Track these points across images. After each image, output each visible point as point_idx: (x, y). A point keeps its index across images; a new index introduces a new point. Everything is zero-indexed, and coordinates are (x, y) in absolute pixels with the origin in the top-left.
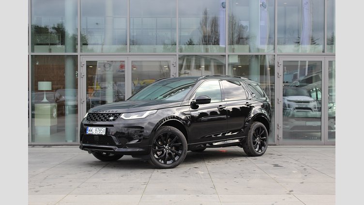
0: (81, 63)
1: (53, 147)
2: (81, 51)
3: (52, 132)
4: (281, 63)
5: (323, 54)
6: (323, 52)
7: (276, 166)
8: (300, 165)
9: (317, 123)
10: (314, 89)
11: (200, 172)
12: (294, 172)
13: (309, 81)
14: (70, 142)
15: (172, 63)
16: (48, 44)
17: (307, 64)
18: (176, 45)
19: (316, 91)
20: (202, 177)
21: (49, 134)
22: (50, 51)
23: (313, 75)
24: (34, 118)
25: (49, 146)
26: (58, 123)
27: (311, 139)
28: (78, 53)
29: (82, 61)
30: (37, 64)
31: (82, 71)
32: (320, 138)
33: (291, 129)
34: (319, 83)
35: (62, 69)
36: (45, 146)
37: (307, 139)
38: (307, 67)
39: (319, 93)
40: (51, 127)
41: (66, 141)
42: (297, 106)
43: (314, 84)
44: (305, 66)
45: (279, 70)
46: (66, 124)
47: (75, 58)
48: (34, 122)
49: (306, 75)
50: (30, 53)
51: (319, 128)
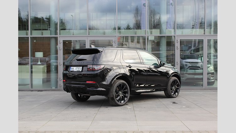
1: (44, 91)
2: (60, 34)
3: (44, 82)
4: (179, 41)
6: (204, 34)
7: (174, 103)
9: (201, 77)
10: (200, 56)
11: (128, 107)
13: (197, 50)
14: (54, 88)
15: (113, 41)
16: (41, 30)
17: (197, 40)
18: (116, 29)
19: (201, 57)
20: (129, 110)
21: (42, 83)
23: (200, 47)
24: (32, 73)
25: (41, 91)
26: (47, 76)
27: (198, 86)
28: (58, 36)
29: (61, 40)
30: (35, 41)
31: (60, 46)
32: (202, 85)
33: (186, 80)
34: (202, 52)
35: (49, 44)
36: (39, 91)
37: (195, 86)
38: (197, 42)
39: (202, 58)
40: (43, 79)
41: (51, 88)
42: (191, 65)
43: (200, 52)
45: (177, 45)
46: (51, 77)
47: (56, 39)
48: (32, 75)
49: (196, 46)
50: (29, 36)
51: (202, 79)
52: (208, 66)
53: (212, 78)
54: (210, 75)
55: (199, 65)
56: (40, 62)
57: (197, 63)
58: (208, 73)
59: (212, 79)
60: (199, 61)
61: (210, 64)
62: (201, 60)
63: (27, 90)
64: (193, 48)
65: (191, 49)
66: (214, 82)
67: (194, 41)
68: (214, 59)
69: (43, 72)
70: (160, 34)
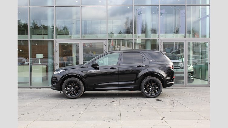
0: (56, 44)
1: (41, 89)
2: (56, 37)
4: (163, 43)
5: (185, 38)
7: (158, 100)
8: (171, 100)
9: (182, 75)
10: (181, 57)
11: (115, 105)
12: (167, 104)
13: (179, 52)
15: (104, 43)
16: (41, 34)
17: (178, 44)
19: (182, 58)
20: (115, 108)
21: (42, 81)
22: (43, 38)
23: (181, 49)
25: (39, 88)
27: (179, 83)
28: (54, 39)
30: (37, 44)
31: (57, 48)
32: (183, 83)
34: (183, 53)
35: (47, 47)
36: (37, 88)
37: (177, 83)
38: (178, 45)
39: (183, 59)
40: (42, 77)
41: (49, 86)
43: (181, 54)
44: (177, 44)
45: (161, 47)
47: (53, 41)
49: (177, 49)
50: (29, 39)
51: (183, 78)
52: (188, 66)
53: (192, 76)
54: (190, 73)
55: (180, 65)
56: (40, 62)
57: (178, 63)
58: (189, 72)
59: (192, 78)
60: (180, 61)
61: (190, 64)
62: (182, 61)
63: (27, 88)
64: (174, 51)
65: (173, 52)
66: (194, 79)
67: (175, 45)
68: (193, 60)
69: (43, 71)
70: (146, 37)
